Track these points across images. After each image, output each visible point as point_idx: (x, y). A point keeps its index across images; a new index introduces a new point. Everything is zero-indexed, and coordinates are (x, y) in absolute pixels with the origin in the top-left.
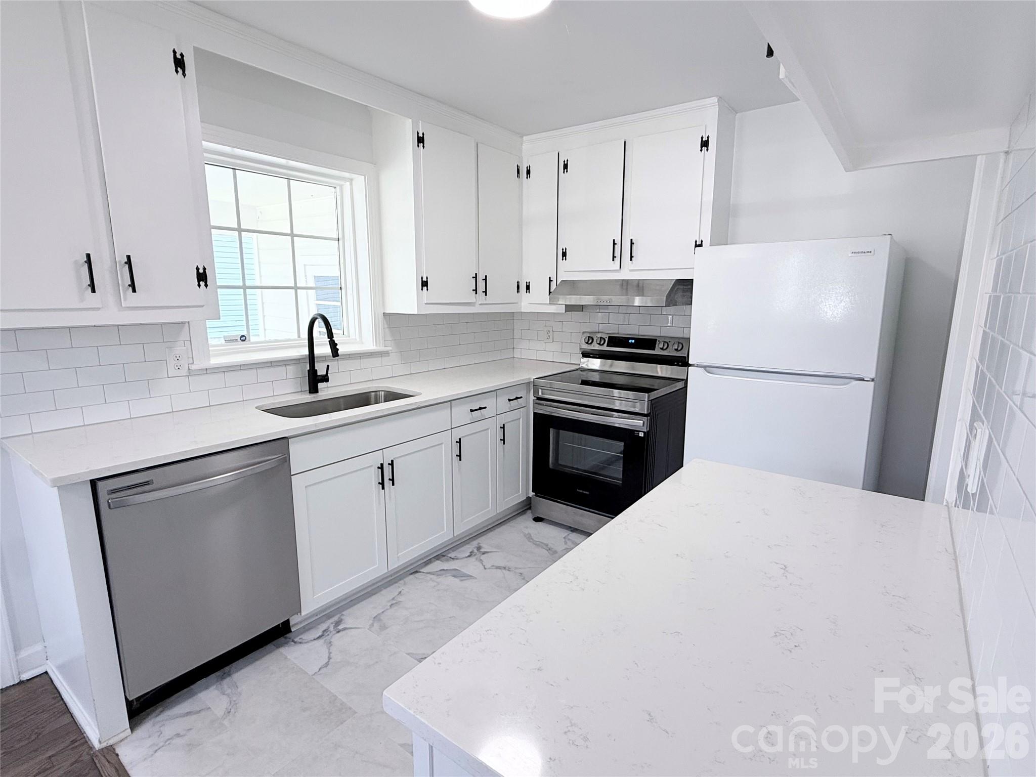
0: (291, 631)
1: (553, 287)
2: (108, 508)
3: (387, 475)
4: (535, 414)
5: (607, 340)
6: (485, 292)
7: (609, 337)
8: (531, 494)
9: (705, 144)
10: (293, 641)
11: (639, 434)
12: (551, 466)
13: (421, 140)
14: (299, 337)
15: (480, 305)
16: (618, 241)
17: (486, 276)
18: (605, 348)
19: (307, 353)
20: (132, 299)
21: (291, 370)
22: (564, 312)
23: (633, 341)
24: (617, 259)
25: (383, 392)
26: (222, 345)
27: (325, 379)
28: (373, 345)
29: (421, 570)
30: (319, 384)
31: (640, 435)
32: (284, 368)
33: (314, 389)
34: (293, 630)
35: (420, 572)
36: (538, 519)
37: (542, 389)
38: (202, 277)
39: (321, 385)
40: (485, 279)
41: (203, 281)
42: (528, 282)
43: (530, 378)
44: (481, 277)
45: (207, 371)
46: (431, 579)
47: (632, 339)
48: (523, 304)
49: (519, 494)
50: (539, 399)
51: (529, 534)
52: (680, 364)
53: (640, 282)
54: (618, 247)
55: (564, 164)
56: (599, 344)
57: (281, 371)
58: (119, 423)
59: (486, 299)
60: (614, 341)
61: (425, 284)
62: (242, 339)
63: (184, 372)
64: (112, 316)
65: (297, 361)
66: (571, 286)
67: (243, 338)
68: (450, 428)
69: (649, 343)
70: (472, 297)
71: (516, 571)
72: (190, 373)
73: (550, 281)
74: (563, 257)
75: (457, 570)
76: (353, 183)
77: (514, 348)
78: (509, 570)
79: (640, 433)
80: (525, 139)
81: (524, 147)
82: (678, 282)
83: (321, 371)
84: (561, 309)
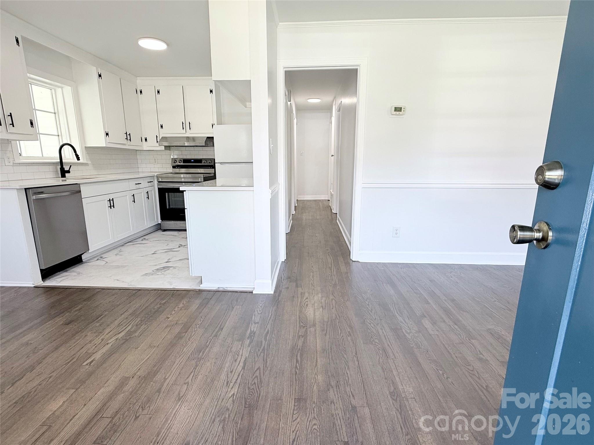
1: (158, 140)
3: (112, 204)
4: (159, 188)
5: (182, 161)
6: (130, 140)
7: (183, 159)
8: (160, 221)
9: (211, 91)
12: (167, 208)
13: (100, 76)
15: (128, 146)
16: (184, 122)
17: (130, 133)
18: (182, 164)
19: (59, 161)
20: (12, 130)
21: (51, 168)
23: (193, 161)
24: (185, 129)
27: (68, 172)
32: (48, 166)
33: (63, 176)
34: (83, 260)
35: (125, 246)
36: (164, 231)
37: (160, 178)
39: (67, 175)
40: (130, 135)
41: (32, 125)
42: (146, 137)
43: (154, 174)
44: (128, 134)
45: (20, 165)
47: (192, 160)
48: (144, 146)
49: (156, 221)
50: (159, 182)
52: (212, 168)
53: (194, 138)
54: (184, 125)
55: (158, 91)
56: (180, 162)
59: (131, 143)
60: (185, 161)
61: (107, 134)
63: (11, 164)
64: (4, 135)
66: (164, 139)
68: (130, 190)
69: (200, 161)
70: (125, 142)
71: (163, 240)
72: (13, 165)
73: (157, 137)
74: (161, 128)
76: (63, 89)
77: (138, 168)
80: (138, 78)
81: (138, 81)
82: (208, 138)
83: (66, 168)
84: (163, 148)
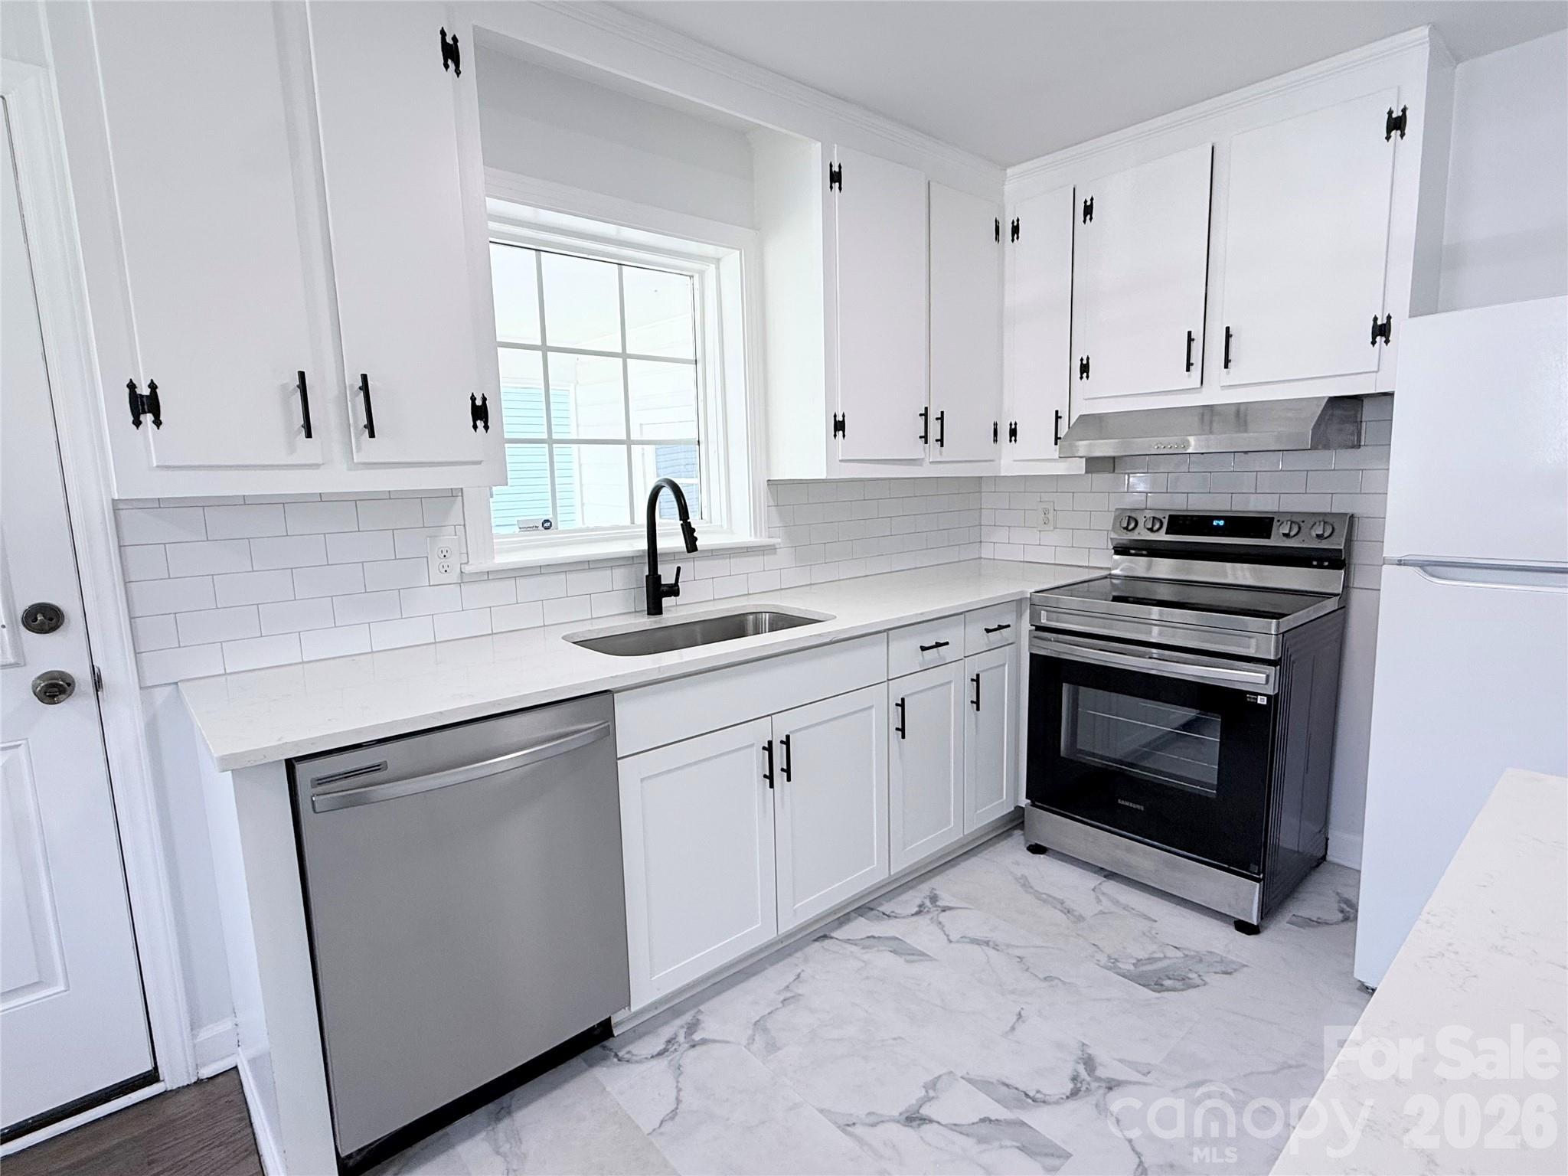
0: (613, 1036)
1: (1063, 431)
2: (312, 812)
3: (779, 762)
4: (1033, 656)
5: (1166, 522)
6: (941, 441)
7: (1170, 516)
8: (1024, 802)
9: (1396, 124)
10: (616, 1055)
11: (1257, 699)
12: (1063, 754)
13: (836, 177)
14: (633, 522)
15: (932, 464)
16: (1197, 335)
17: (942, 413)
18: (1162, 536)
19: (645, 547)
20: (370, 450)
21: (620, 575)
22: (1084, 472)
23: (1221, 523)
24: (1196, 369)
25: (767, 614)
26: (513, 535)
27: (674, 590)
28: (751, 536)
29: (834, 934)
30: (664, 599)
31: (1259, 702)
32: (608, 572)
33: (655, 608)
34: (616, 1035)
35: (832, 938)
36: (1037, 849)
37: (1047, 611)
38: (479, 412)
39: (667, 602)
40: (941, 419)
41: (481, 420)
42: (1013, 423)
43: (1022, 592)
44: (934, 414)
45: (489, 575)
46: (852, 952)
47: (1219, 518)
48: (1002, 462)
49: (1001, 800)
50: (1039, 628)
51: (1024, 877)
52: (1326, 564)
53: (1242, 408)
54: (1197, 347)
55: (1085, 206)
56: (1151, 530)
57: (602, 579)
58: (353, 660)
59: (941, 453)
60: (1179, 523)
61: (839, 426)
62: (545, 525)
63: (454, 576)
64: (339, 479)
65: (629, 560)
66: (1093, 424)
67: (547, 525)
68: (886, 679)
69: (1261, 525)
70: (918, 450)
71: (1010, 951)
72: (463, 579)
73: (1058, 417)
74: (1082, 374)
75: (897, 938)
76: (721, 264)
77: (981, 542)
78: (996, 947)
79: (1259, 697)
80: (1009, 171)
81: (1008, 188)
82: (1335, 401)
83: (667, 577)
84: (1079, 467)
